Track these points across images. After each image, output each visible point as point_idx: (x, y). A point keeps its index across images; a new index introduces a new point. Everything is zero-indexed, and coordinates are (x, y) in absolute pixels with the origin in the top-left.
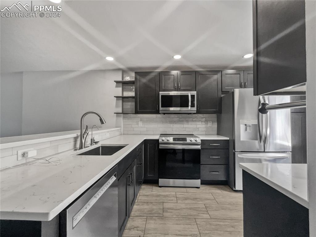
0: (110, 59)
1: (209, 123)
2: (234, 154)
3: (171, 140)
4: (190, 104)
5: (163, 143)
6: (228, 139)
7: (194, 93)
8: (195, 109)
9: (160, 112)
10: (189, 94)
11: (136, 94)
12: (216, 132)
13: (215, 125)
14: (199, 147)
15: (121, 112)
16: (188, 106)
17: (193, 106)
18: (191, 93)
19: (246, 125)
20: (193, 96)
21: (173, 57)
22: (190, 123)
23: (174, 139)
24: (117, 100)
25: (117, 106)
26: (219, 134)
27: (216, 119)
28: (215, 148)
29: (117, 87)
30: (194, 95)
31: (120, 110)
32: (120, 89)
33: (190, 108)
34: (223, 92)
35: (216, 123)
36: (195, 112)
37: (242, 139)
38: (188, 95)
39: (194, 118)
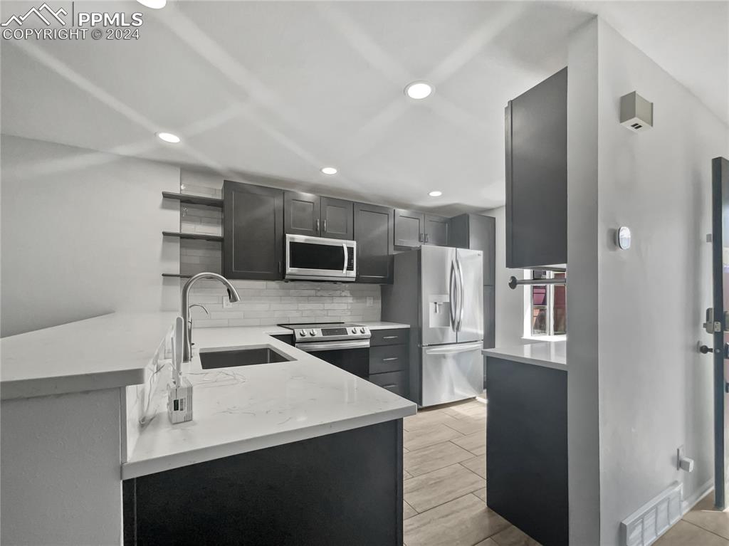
0: (169, 138)
1: (368, 300)
2: (420, 350)
3: (318, 333)
4: (346, 265)
5: (304, 340)
6: (408, 326)
7: (354, 244)
8: (353, 273)
9: (287, 277)
10: (345, 244)
11: (225, 231)
12: (379, 317)
13: (379, 305)
14: (367, 344)
15: (178, 273)
16: (342, 269)
17: (350, 268)
18: (346, 244)
19: (436, 303)
20: (350, 250)
21: (321, 170)
22: (336, 300)
23: (325, 332)
24: (164, 240)
25: (165, 256)
26: (385, 318)
27: (379, 293)
28: (391, 344)
29: (164, 207)
30: (353, 248)
31: (175, 268)
32: (176, 214)
33: (345, 270)
34: (396, 248)
35: (380, 301)
36: (354, 280)
37: (430, 326)
38: (343, 247)
39: (343, 291)
